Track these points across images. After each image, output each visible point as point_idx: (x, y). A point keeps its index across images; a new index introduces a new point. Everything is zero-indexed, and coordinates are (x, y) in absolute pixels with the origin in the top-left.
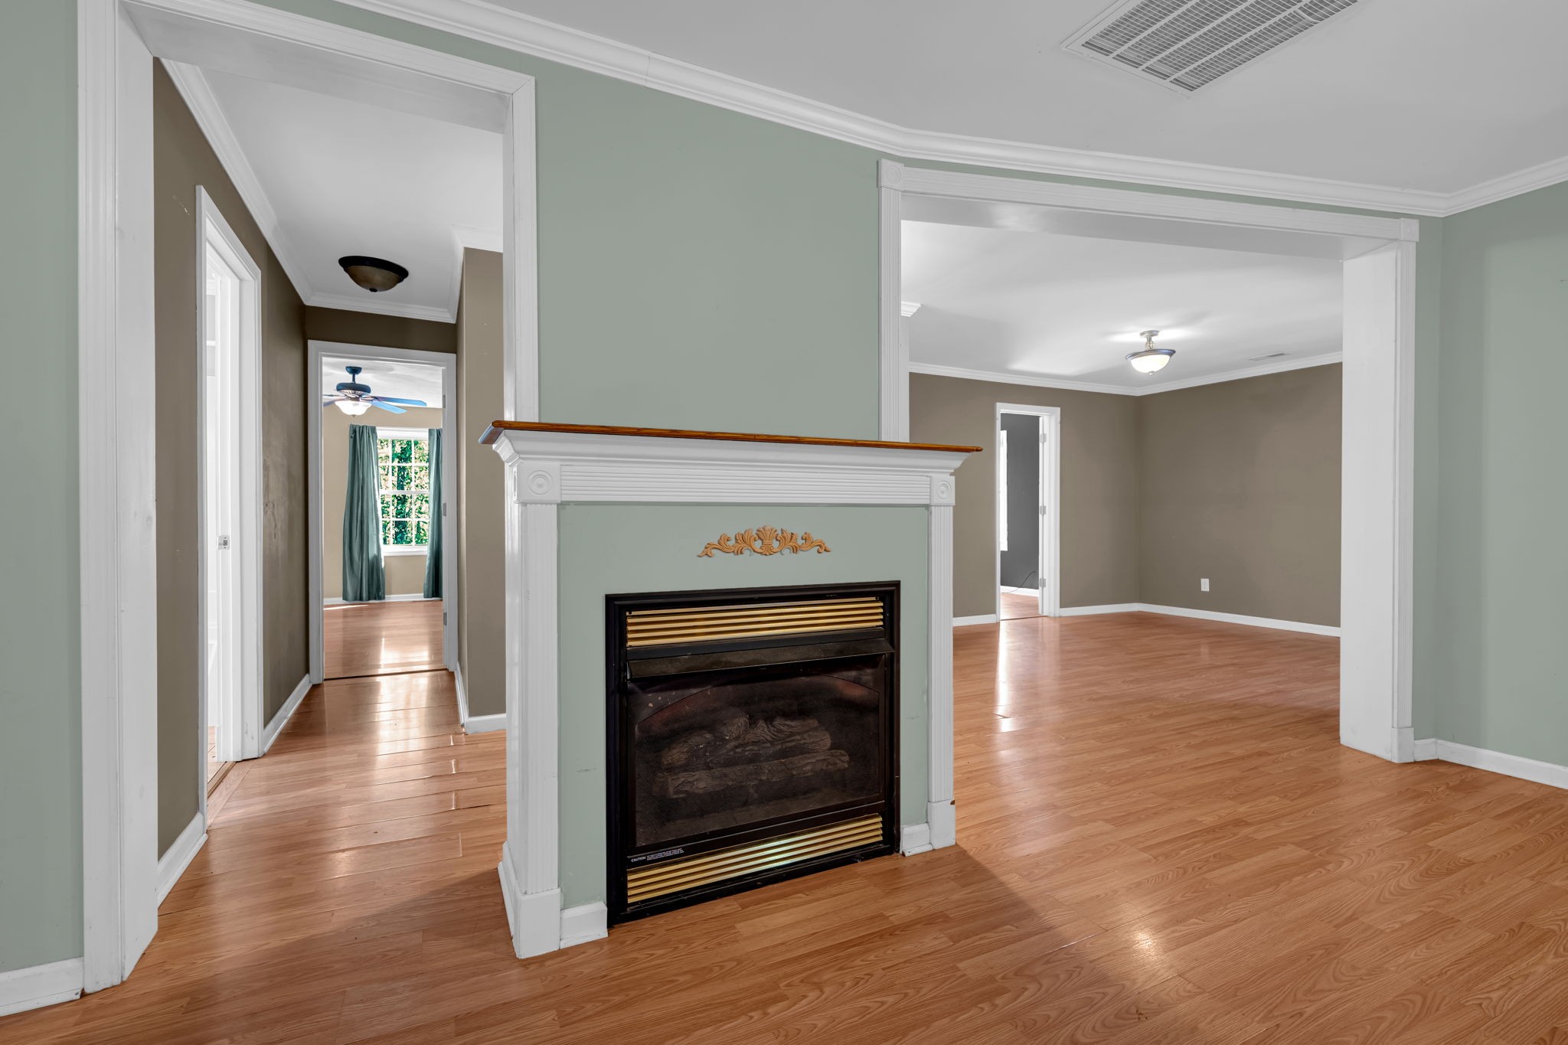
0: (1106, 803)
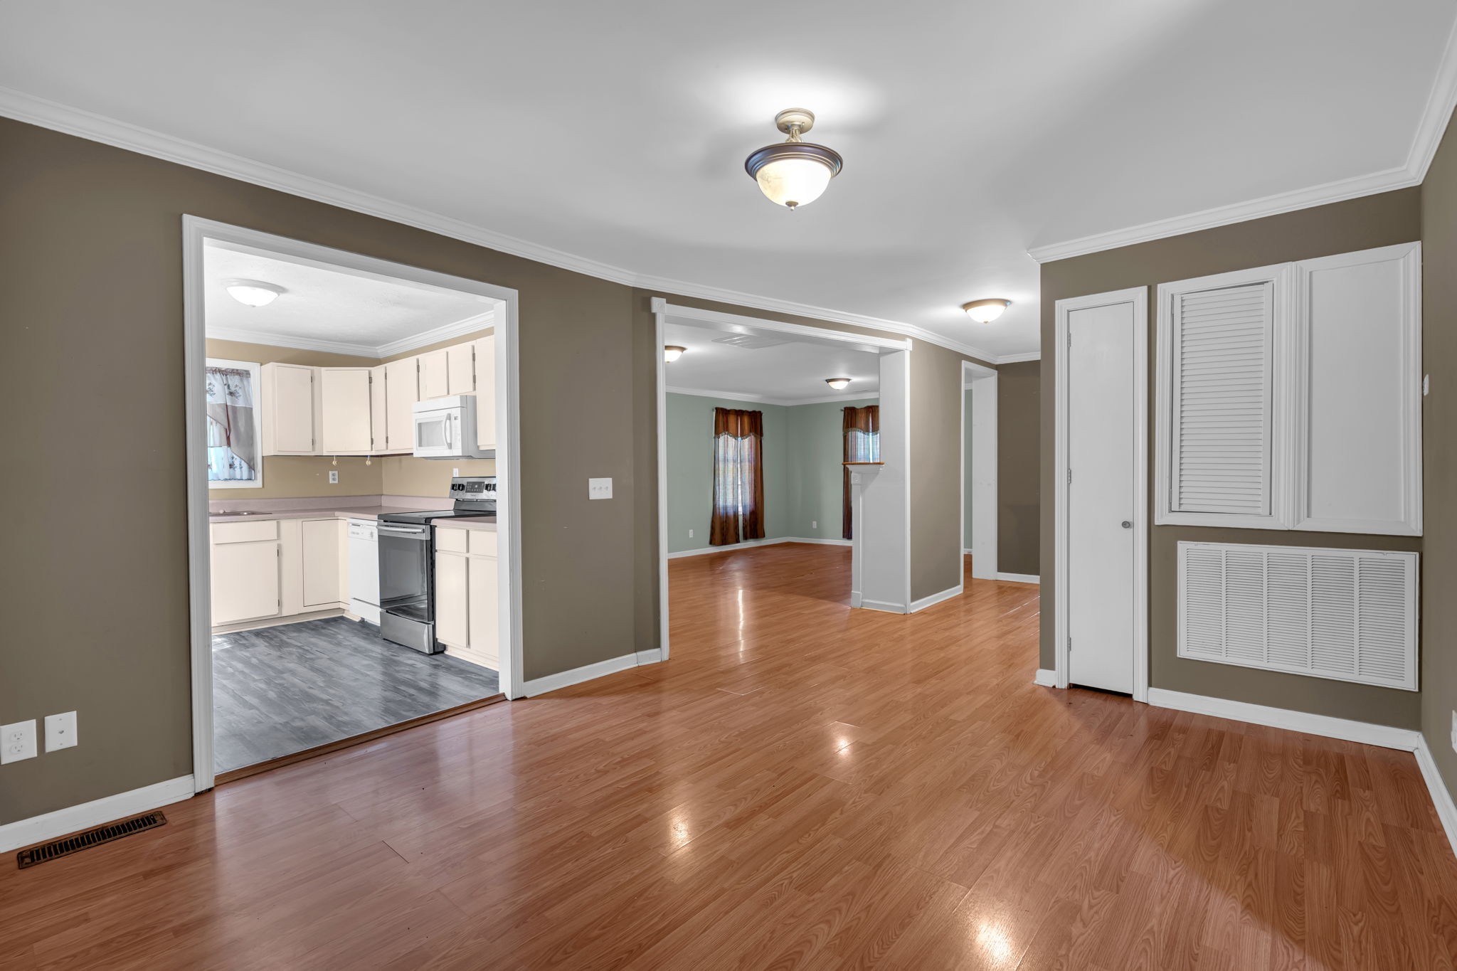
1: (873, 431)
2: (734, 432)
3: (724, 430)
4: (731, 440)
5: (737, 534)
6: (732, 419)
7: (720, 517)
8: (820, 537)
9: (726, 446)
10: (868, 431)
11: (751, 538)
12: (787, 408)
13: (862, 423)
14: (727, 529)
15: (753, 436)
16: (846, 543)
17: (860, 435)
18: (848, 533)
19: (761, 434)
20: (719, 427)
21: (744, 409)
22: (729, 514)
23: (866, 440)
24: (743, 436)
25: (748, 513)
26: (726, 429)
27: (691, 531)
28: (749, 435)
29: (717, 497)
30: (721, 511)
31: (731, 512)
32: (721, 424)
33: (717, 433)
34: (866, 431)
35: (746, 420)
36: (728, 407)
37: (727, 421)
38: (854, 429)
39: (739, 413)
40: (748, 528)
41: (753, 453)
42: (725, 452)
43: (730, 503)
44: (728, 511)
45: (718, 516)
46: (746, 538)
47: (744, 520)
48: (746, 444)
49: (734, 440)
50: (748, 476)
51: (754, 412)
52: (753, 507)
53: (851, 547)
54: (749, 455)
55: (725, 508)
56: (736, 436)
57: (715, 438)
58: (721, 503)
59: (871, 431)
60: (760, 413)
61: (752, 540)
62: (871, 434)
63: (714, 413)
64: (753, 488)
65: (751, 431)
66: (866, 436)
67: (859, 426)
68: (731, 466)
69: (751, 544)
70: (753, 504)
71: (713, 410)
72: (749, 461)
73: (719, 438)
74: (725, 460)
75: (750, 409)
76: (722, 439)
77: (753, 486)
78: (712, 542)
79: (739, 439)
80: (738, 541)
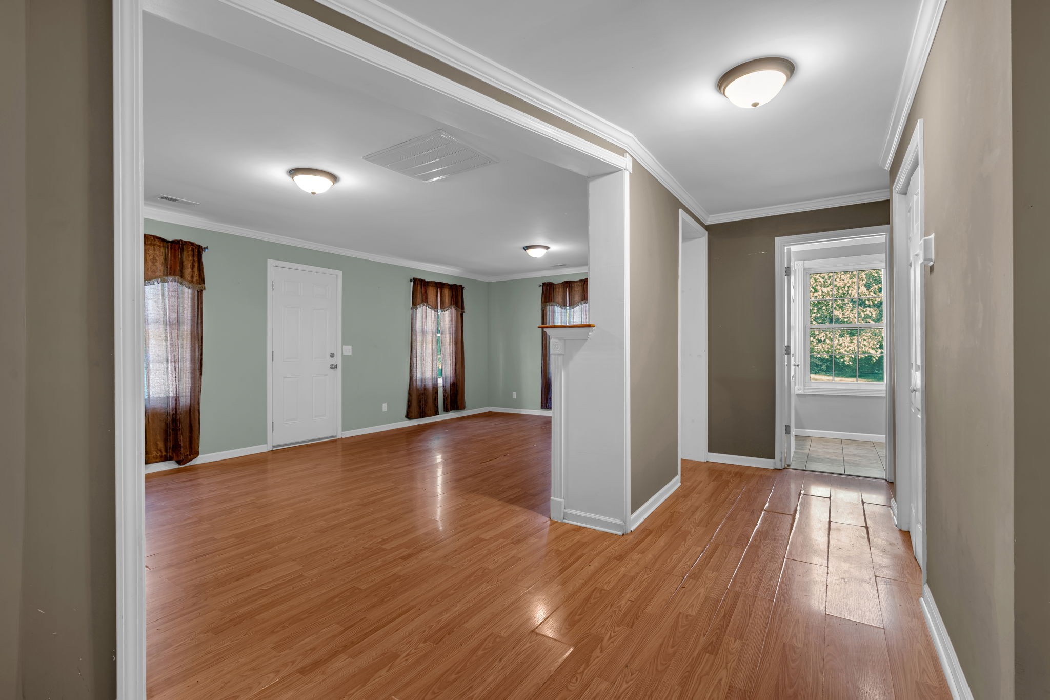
0: (484, 552)
1: (570, 306)
2: (434, 304)
3: (422, 302)
4: (431, 313)
5: (436, 406)
6: (431, 291)
7: (418, 390)
8: (520, 406)
9: (424, 317)
10: (565, 305)
11: (451, 410)
12: (489, 284)
13: (559, 298)
14: (426, 401)
15: (454, 309)
16: (545, 413)
17: (557, 309)
18: (546, 402)
19: (462, 308)
20: (416, 297)
21: (444, 282)
22: (427, 387)
23: (563, 314)
24: (442, 308)
25: (448, 385)
26: (425, 300)
27: (385, 405)
28: (449, 308)
29: (414, 369)
30: (419, 383)
31: (429, 384)
32: (419, 296)
33: (415, 304)
34: (563, 305)
35: (447, 292)
36: (427, 279)
37: (426, 293)
38: (551, 303)
39: (439, 286)
40: (449, 399)
41: (454, 325)
42: (424, 324)
43: (428, 375)
44: (427, 383)
45: (415, 388)
46: (446, 410)
47: (445, 392)
48: (447, 317)
49: (433, 312)
50: (448, 347)
51: (455, 285)
52: (453, 379)
53: (551, 417)
54: (449, 327)
55: (423, 380)
56: (435, 308)
57: (412, 309)
58: (419, 376)
59: (568, 304)
60: (461, 288)
61: (453, 411)
62: (568, 308)
63: (412, 283)
64: (454, 360)
65: (451, 304)
66: (563, 310)
67: (557, 300)
68: (429, 337)
69: (453, 415)
70: (453, 376)
71: (411, 281)
72: (450, 333)
73: (416, 309)
74: (423, 332)
75: (451, 282)
76: (419, 311)
77: (454, 358)
78: (409, 416)
79: (439, 311)
80: (437, 413)
